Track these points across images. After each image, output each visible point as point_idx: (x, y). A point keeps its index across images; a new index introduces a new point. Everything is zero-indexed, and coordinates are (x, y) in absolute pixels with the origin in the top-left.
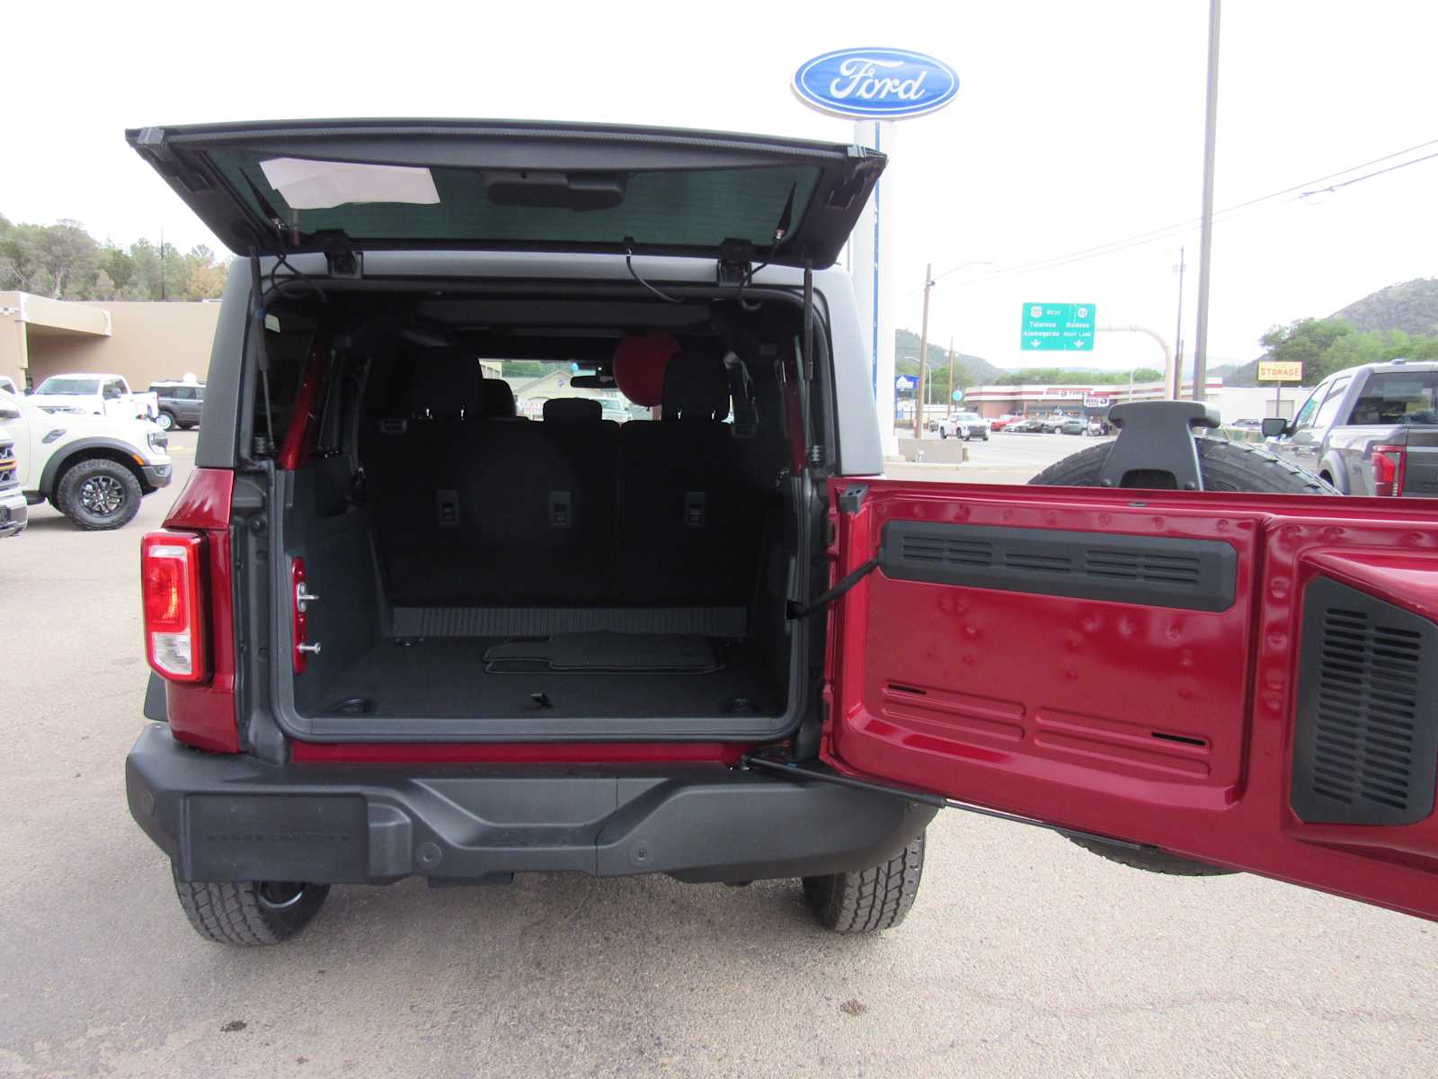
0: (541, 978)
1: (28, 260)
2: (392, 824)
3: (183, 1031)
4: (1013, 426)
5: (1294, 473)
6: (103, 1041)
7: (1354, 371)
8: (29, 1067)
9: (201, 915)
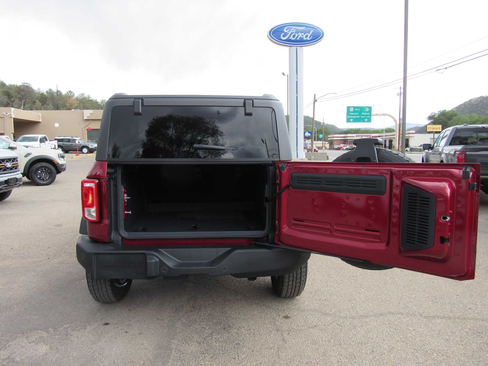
0: (194, 311)
1: (12, 97)
2: (154, 261)
3: (91, 325)
4: (345, 148)
5: (403, 157)
6: (68, 328)
7: (451, 128)
8: (48, 335)
9: (95, 292)
